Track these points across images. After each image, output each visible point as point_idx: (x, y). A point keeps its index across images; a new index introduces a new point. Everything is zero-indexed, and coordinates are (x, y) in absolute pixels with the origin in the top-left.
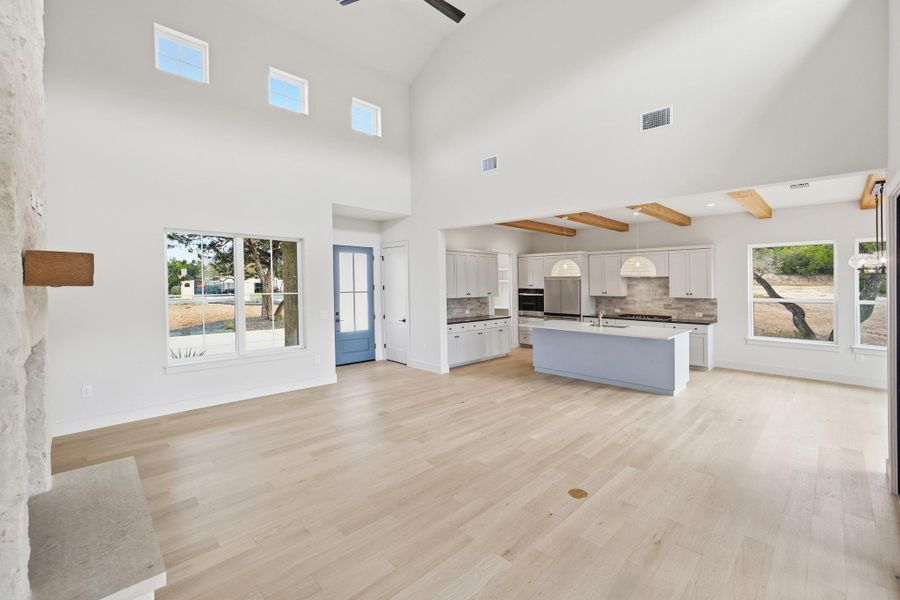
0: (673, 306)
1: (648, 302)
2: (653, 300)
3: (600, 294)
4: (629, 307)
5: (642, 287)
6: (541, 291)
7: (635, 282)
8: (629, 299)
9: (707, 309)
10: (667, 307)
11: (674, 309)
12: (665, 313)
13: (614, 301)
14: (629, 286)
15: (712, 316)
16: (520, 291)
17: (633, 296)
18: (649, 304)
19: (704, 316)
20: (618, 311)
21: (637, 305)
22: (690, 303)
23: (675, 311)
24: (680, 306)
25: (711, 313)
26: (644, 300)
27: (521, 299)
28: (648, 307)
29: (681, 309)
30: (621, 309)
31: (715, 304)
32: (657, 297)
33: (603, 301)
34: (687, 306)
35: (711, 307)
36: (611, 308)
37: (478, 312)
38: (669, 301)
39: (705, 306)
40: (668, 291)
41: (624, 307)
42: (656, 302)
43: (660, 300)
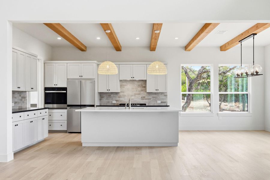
0: (146, 97)
1: (132, 96)
2: (135, 94)
3: (105, 91)
4: (121, 99)
5: (129, 86)
6: (65, 89)
7: (124, 84)
8: (121, 94)
9: (163, 99)
10: (143, 98)
11: (146, 99)
12: (142, 102)
13: (112, 95)
14: (121, 86)
15: (165, 102)
16: (46, 89)
17: (123, 92)
18: (133, 97)
19: (162, 102)
20: (114, 102)
21: (126, 98)
22: (155, 96)
23: (147, 101)
24: (149, 97)
25: (164, 101)
26: (130, 94)
27: (46, 95)
28: (132, 99)
29: (150, 99)
30: (116, 101)
31: (166, 96)
32: (138, 93)
33: (105, 95)
34: (153, 97)
35: (164, 97)
37: (20, 105)
38: (144, 94)
39: (162, 97)
40: (143, 88)
41: (118, 99)
42: (137, 96)
43: (139, 94)
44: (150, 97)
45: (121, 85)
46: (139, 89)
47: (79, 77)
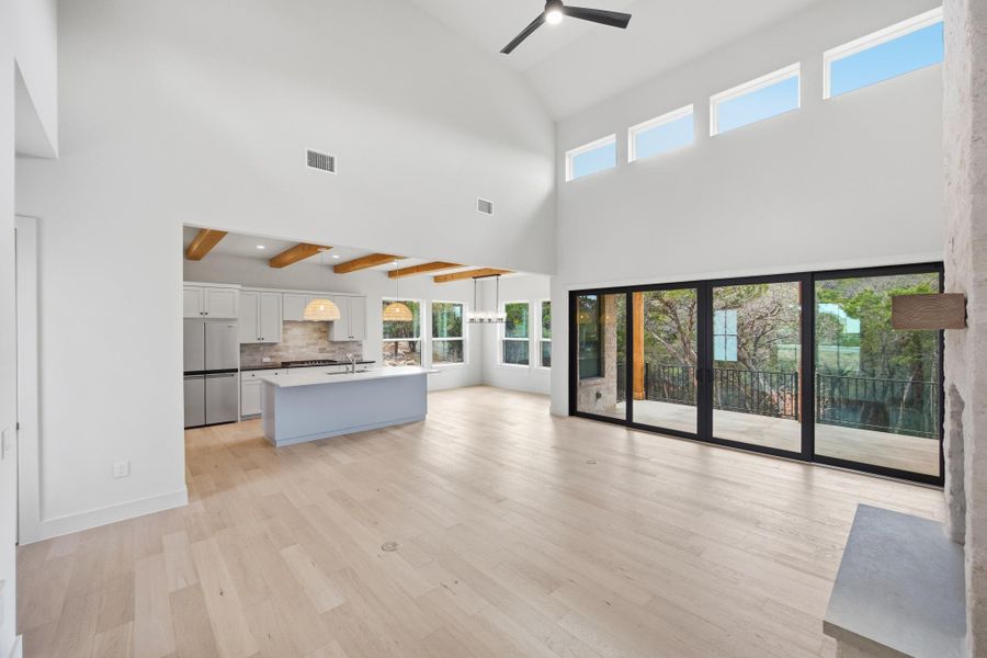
0: (328, 349)
1: (303, 347)
2: (308, 345)
3: (254, 341)
4: (281, 353)
5: (296, 331)
8: (281, 345)
9: (355, 351)
10: (322, 350)
11: (327, 352)
12: (321, 357)
13: (262, 348)
14: (284, 331)
15: (359, 356)
17: (285, 341)
18: (304, 350)
20: (266, 360)
21: (290, 351)
22: (344, 346)
23: (329, 354)
24: (333, 349)
25: (358, 354)
26: (299, 344)
28: (303, 353)
29: (334, 351)
30: (271, 357)
31: (361, 345)
32: (312, 342)
34: (340, 349)
35: (357, 349)
36: (258, 357)
38: (324, 344)
39: (355, 347)
40: (323, 334)
41: (275, 354)
42: (312, 347)
43: (315, 344)
44: (336, 348)
45: (284, 329)
46: (316, 335)
47: (198, 316)
